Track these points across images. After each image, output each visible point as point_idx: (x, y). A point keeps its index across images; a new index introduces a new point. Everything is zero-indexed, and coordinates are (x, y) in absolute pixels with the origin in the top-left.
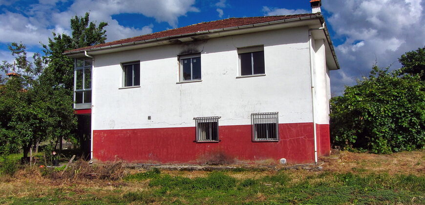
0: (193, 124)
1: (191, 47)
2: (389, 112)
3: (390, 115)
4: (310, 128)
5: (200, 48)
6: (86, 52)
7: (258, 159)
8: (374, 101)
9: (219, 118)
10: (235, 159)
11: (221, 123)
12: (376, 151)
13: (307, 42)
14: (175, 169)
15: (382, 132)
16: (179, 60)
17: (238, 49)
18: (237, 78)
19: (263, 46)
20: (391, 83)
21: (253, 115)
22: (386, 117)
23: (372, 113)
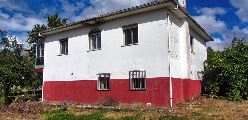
0: (95, 78)
1: (96, 27)
2: (242, 70)
3: (243, 72)
4: (167, 81)
5: (100, 28)
6: (40, 34)
7: (133, 103)
8: (231, 62)
9: (110, 74)
10: (119, 102)
11: (111, 78)
12: (231, 99)
13: (166, 19)
14: (82, 108)
15: (237, 85)
16: (89, 36)
17: (123, 27)
18: (121, 46)
19: (137, 24)
20: (246, 48)
21: (130, 72)
22: (240, 73)
23: (229, 71)
